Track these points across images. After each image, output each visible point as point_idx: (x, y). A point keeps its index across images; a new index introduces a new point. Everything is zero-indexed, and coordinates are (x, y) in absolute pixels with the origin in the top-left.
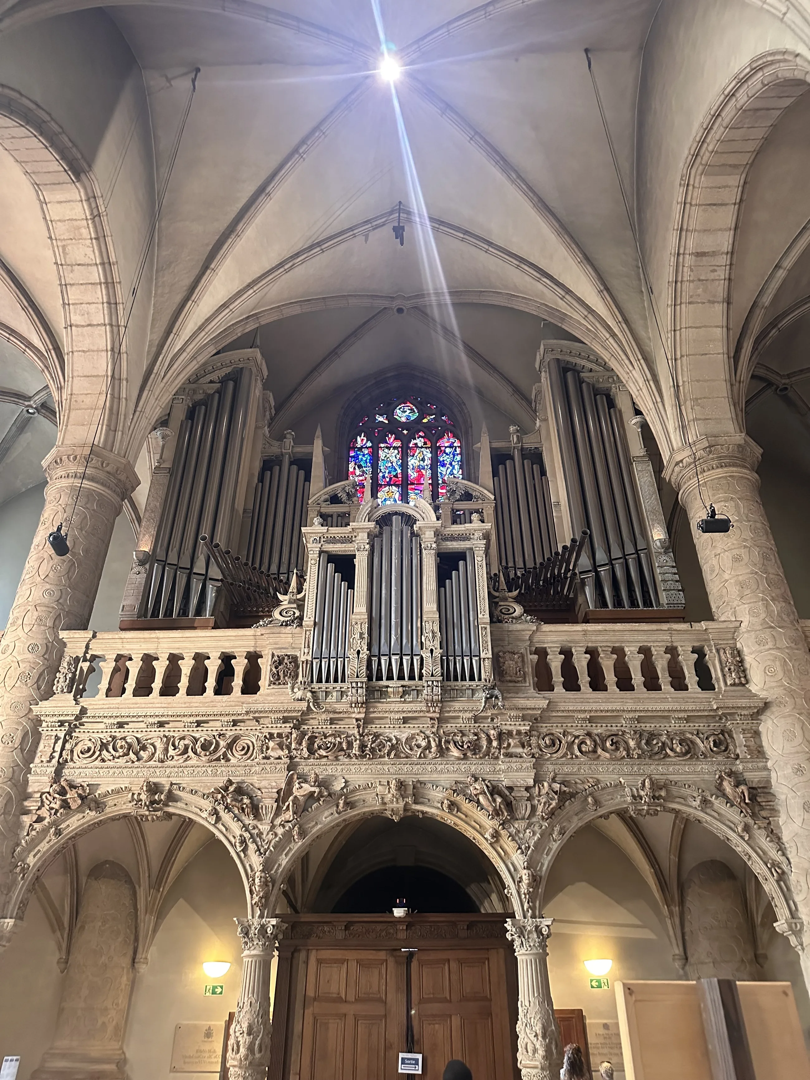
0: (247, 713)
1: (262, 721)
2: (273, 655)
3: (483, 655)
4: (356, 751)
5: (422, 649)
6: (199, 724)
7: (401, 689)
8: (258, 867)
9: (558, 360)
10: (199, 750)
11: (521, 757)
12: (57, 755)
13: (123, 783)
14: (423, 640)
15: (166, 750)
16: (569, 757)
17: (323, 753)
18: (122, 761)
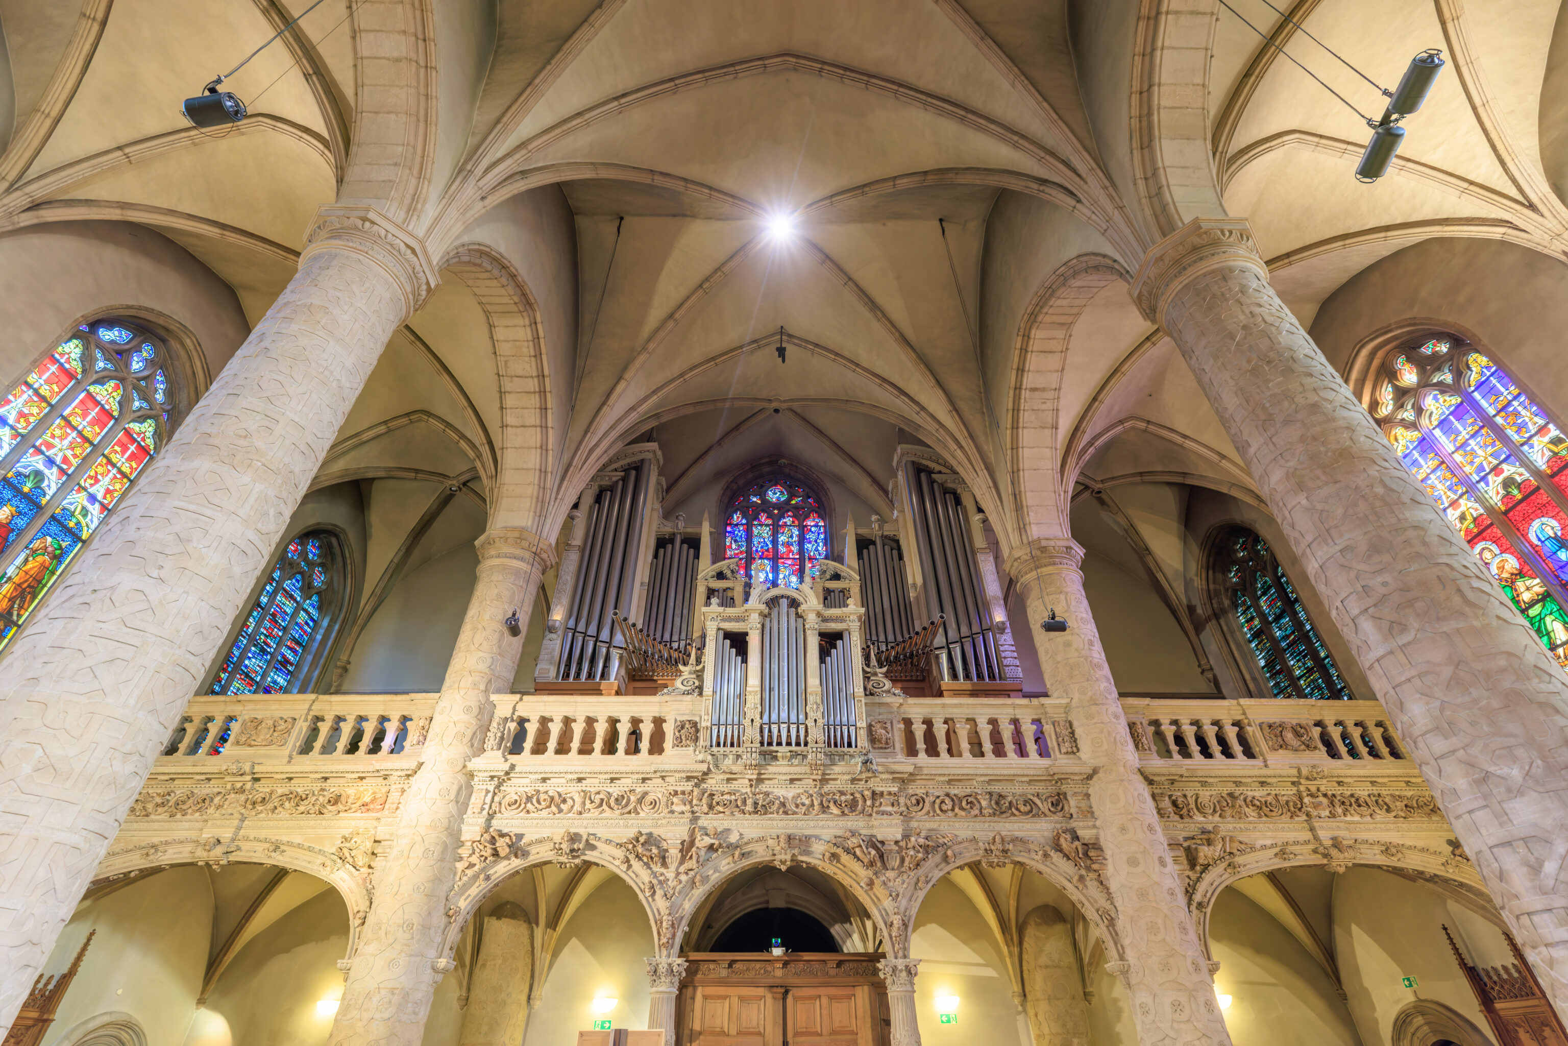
0: (655, 772)
1: (667, 779)
2: (676, 720)
3: (858, 725)
4: (749, 808)
5: (806, 718)
6: (612, 780)
7: (789, 754)
8: (664, 911)
9: (913, 462)
10: (612, 804)
11: (891, 814)
12: (487, 807)
13: (546, 833)
14: (808, 711)
15: (584, 803)
16: (931, 814)
17: (721, 809)
18: (544, 813)
